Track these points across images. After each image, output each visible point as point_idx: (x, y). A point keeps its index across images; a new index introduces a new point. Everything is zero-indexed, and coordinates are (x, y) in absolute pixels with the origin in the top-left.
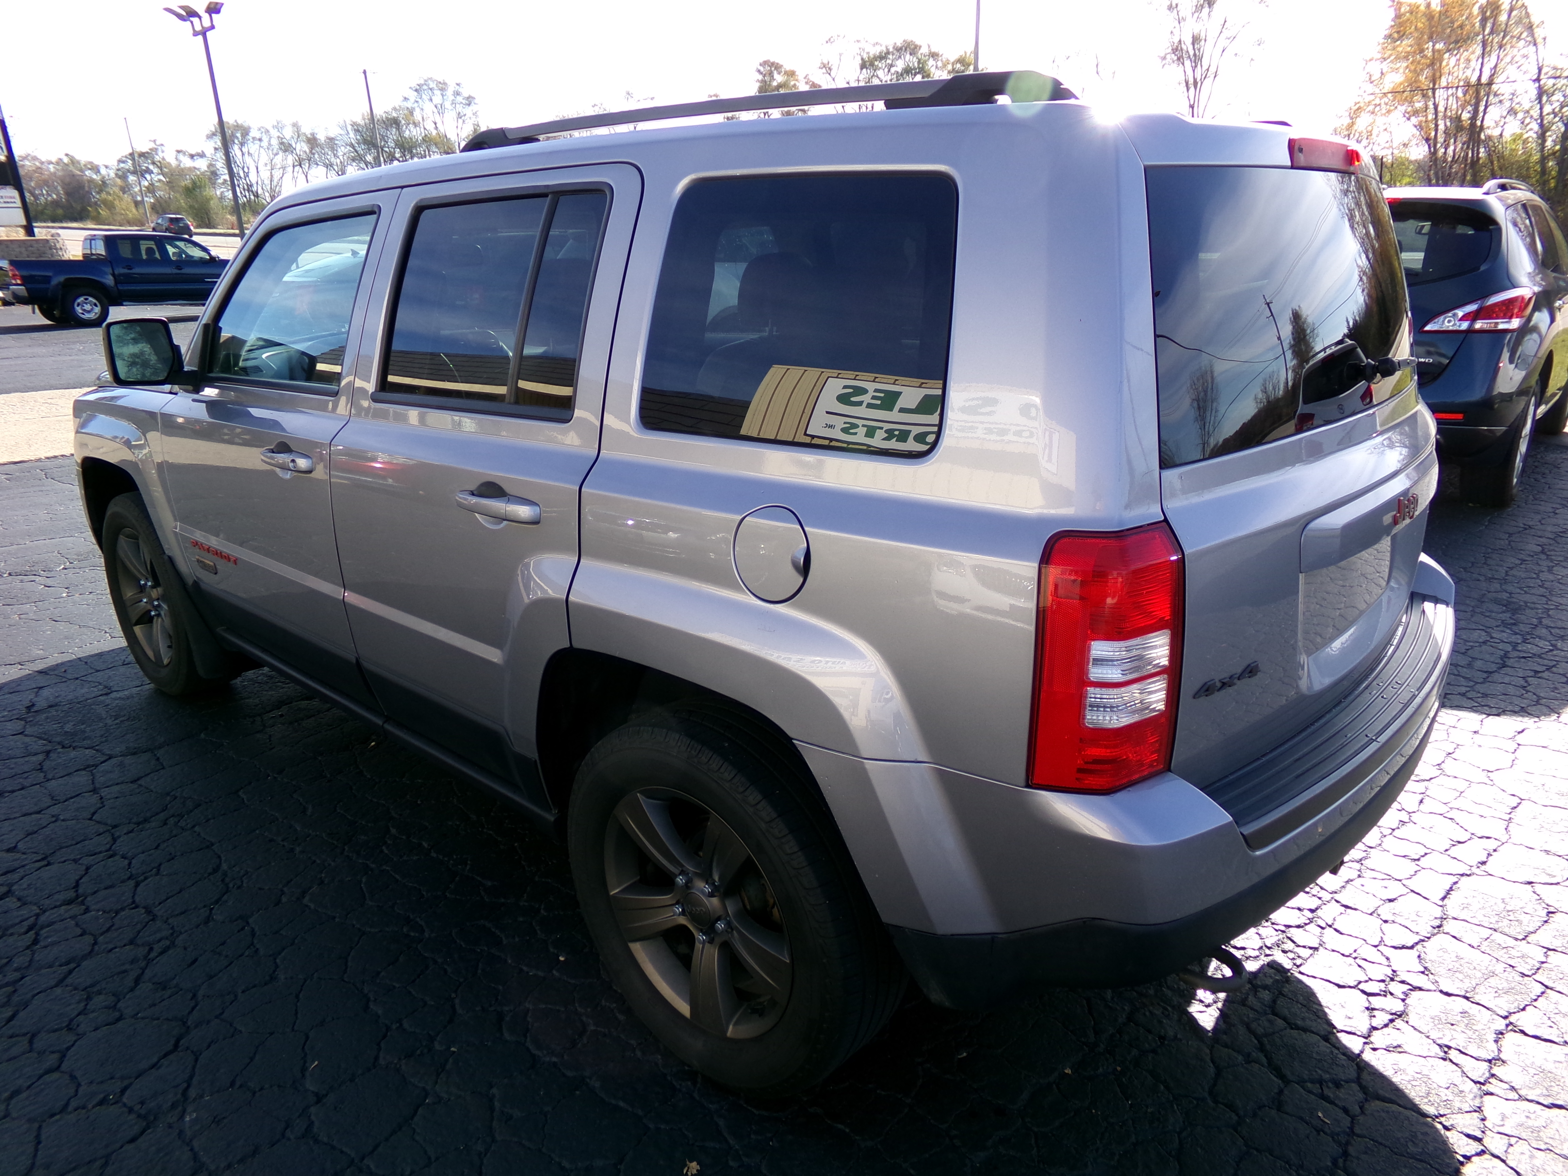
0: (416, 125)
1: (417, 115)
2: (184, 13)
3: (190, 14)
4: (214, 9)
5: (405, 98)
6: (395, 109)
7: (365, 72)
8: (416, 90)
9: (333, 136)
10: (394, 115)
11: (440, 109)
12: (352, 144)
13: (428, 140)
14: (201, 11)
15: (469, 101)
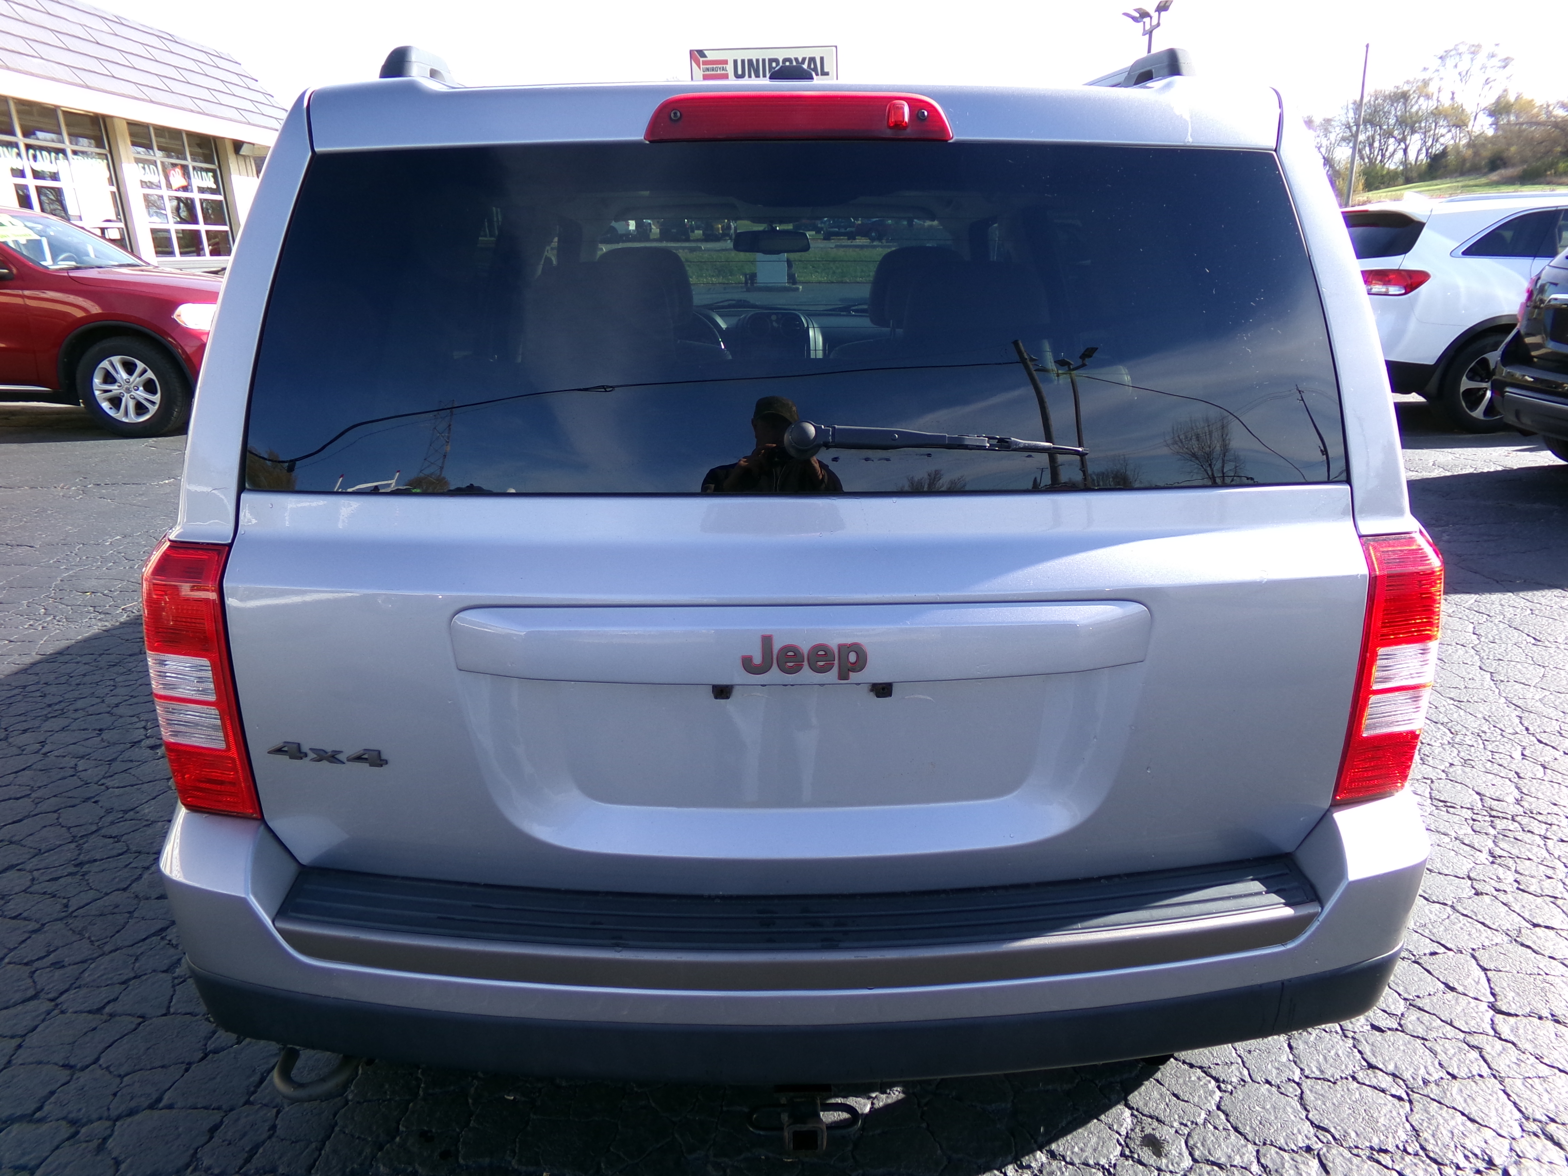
0: (1428, 97)
1: (1432, 88)
2: (1137, 15)
3: (1144, 14)
4: (1162, 8)
5: (1425, 68)
6: (1408, 82)
7: (1367, 46)
8: (1441, 58)
9: (1330, 117)
10: (1406, 88)
11: (1464, 76)
12: (1349, 124)
13: (1437, 114)
14: (1151, 10)
15: (1506, 62)
